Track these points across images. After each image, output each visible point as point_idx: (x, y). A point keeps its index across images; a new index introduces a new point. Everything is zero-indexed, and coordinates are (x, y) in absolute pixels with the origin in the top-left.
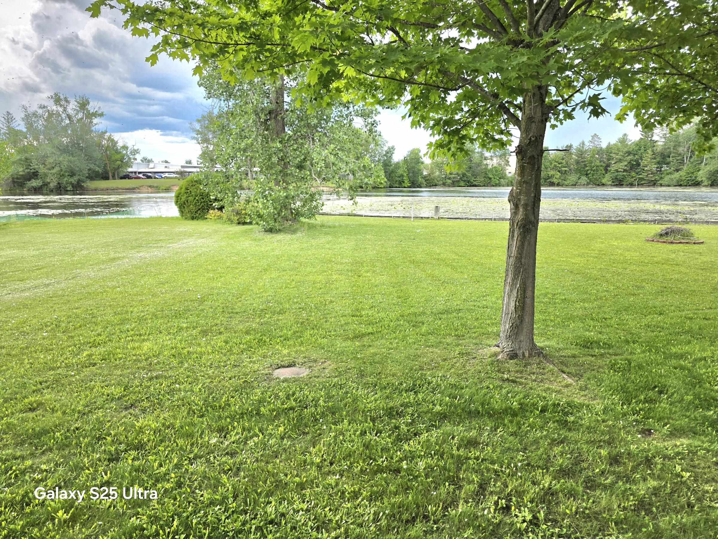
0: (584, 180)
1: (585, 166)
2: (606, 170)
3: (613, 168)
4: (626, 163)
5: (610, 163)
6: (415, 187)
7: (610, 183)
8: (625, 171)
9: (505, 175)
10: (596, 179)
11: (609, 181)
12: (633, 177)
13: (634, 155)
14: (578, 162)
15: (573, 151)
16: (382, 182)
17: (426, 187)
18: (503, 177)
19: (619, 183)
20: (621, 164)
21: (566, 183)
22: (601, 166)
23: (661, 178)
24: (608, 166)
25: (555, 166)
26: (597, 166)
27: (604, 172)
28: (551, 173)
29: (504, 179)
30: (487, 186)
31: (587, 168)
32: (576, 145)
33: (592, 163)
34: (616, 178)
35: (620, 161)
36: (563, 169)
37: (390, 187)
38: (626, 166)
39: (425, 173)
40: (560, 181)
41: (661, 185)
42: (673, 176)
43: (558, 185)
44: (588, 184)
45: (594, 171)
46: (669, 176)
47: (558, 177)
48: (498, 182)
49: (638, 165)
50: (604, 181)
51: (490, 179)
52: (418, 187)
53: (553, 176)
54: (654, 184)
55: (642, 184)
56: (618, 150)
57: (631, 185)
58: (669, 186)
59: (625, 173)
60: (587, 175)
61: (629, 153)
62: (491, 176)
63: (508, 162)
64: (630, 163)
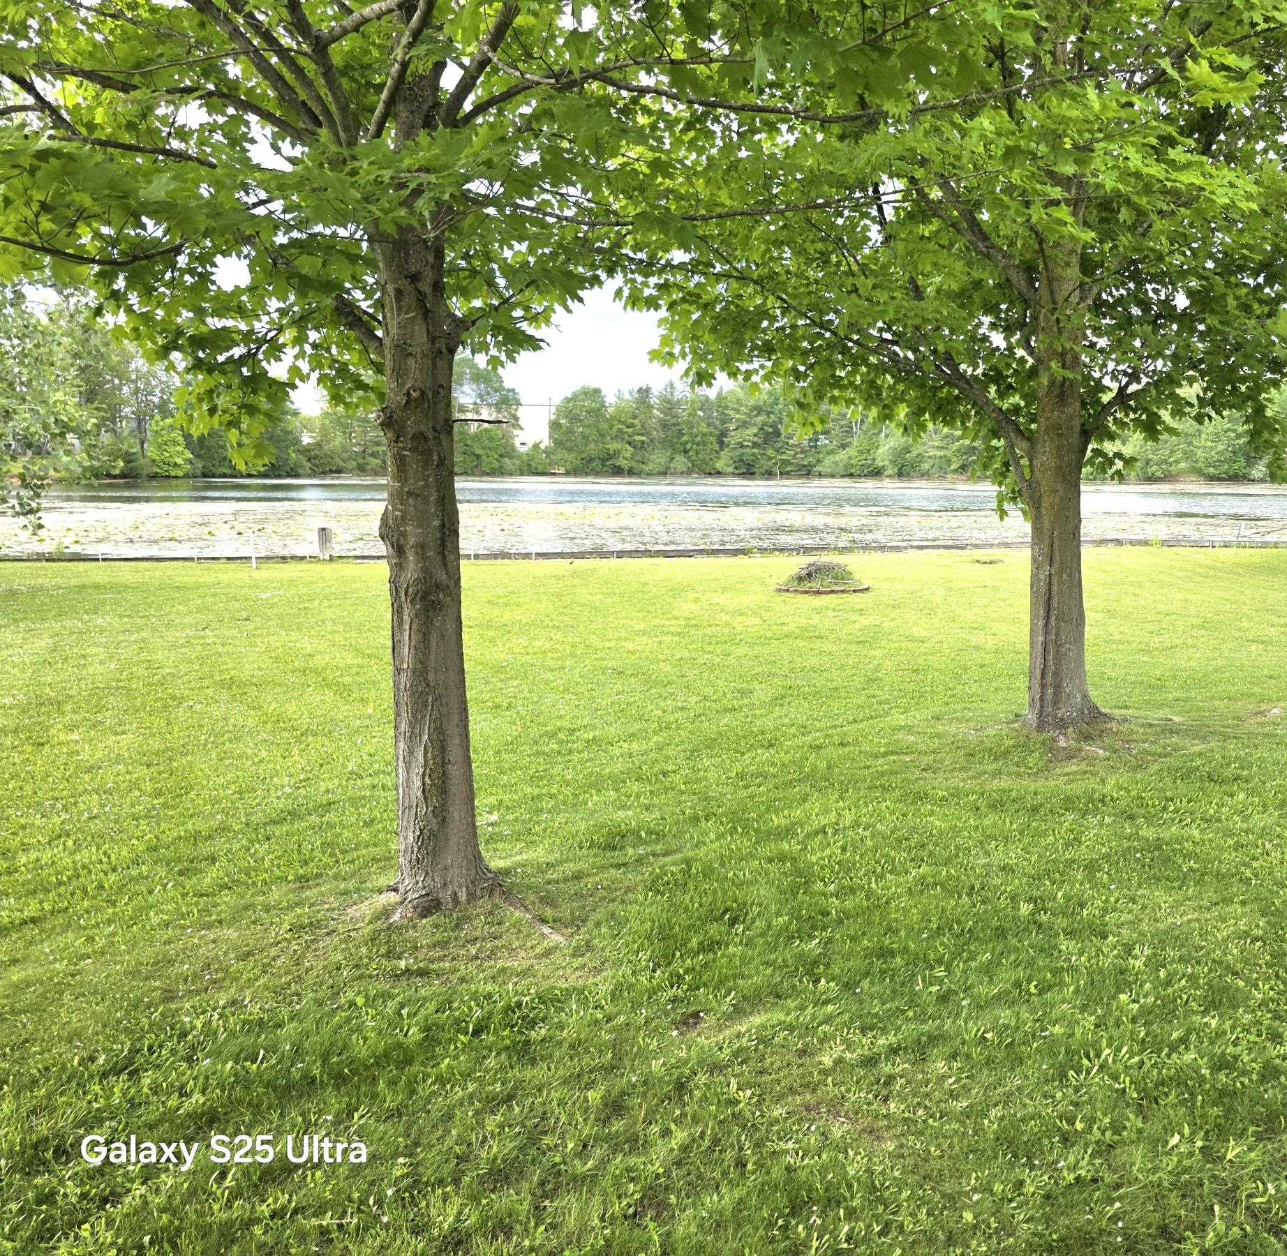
0: (681, 462)
1: (680, 433)
2: (721, 444)
3: (733, 438)
4: (755, 430)
5: (727, 430)
6: (279, 477)
7: (730, 469)
8: (755, 445)
9: (513, 448)
10: (703, 461)
11: (729, 466)
12: (770, 459)
13: (768, 413)
14: (665, 426)
15: (654, 400)
16: (179, 461)
17: (313, 475)
18: (510, 452)
19: (747, 470)
20: (747, 432)
21: (646, 468)
22: (711, 434)
23: (819, 461)
24: (723, 434)
25: (620, 431)
26: (704, 435)
27: (717, 447)
28: (614, 446)
29: (511, 457)
30: (473, 474)
31: (685, 438)
32: (657, 388)
33: (692, 427)
34: (741, 460)
35: (744, 425)
36: (637, 438)
37: (204, 476)
38: (755, 435)
39: (306, 440)
40: (634, 464)
41: (820, 475)
42: (837, 458)
43: (631, 473)
44: (689, 472)
45: (698, 444)
46: (831, 458)
47: (628, 455)
48: (496, 465)
49: (778, 434)
50: (719, 465)
51: (478, 457)
52: (289, 476)
53: (617, 454)
54: (807, 472)
55: (788, 473)
56: (738, 401)
57: (769, 475)
58: (832, 476)
59: (755, 451)
60: (686, 452)
61: (758, 409)
62: (479, 451)
63: (517, 419)
64: (761, 429)
